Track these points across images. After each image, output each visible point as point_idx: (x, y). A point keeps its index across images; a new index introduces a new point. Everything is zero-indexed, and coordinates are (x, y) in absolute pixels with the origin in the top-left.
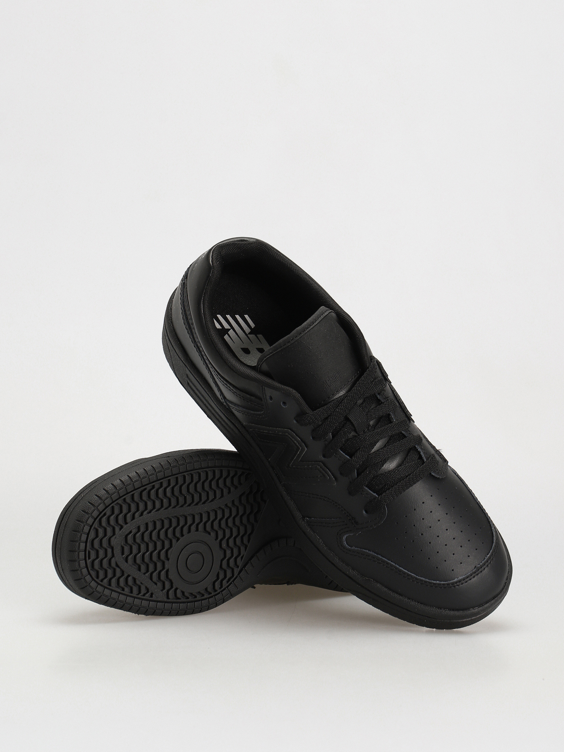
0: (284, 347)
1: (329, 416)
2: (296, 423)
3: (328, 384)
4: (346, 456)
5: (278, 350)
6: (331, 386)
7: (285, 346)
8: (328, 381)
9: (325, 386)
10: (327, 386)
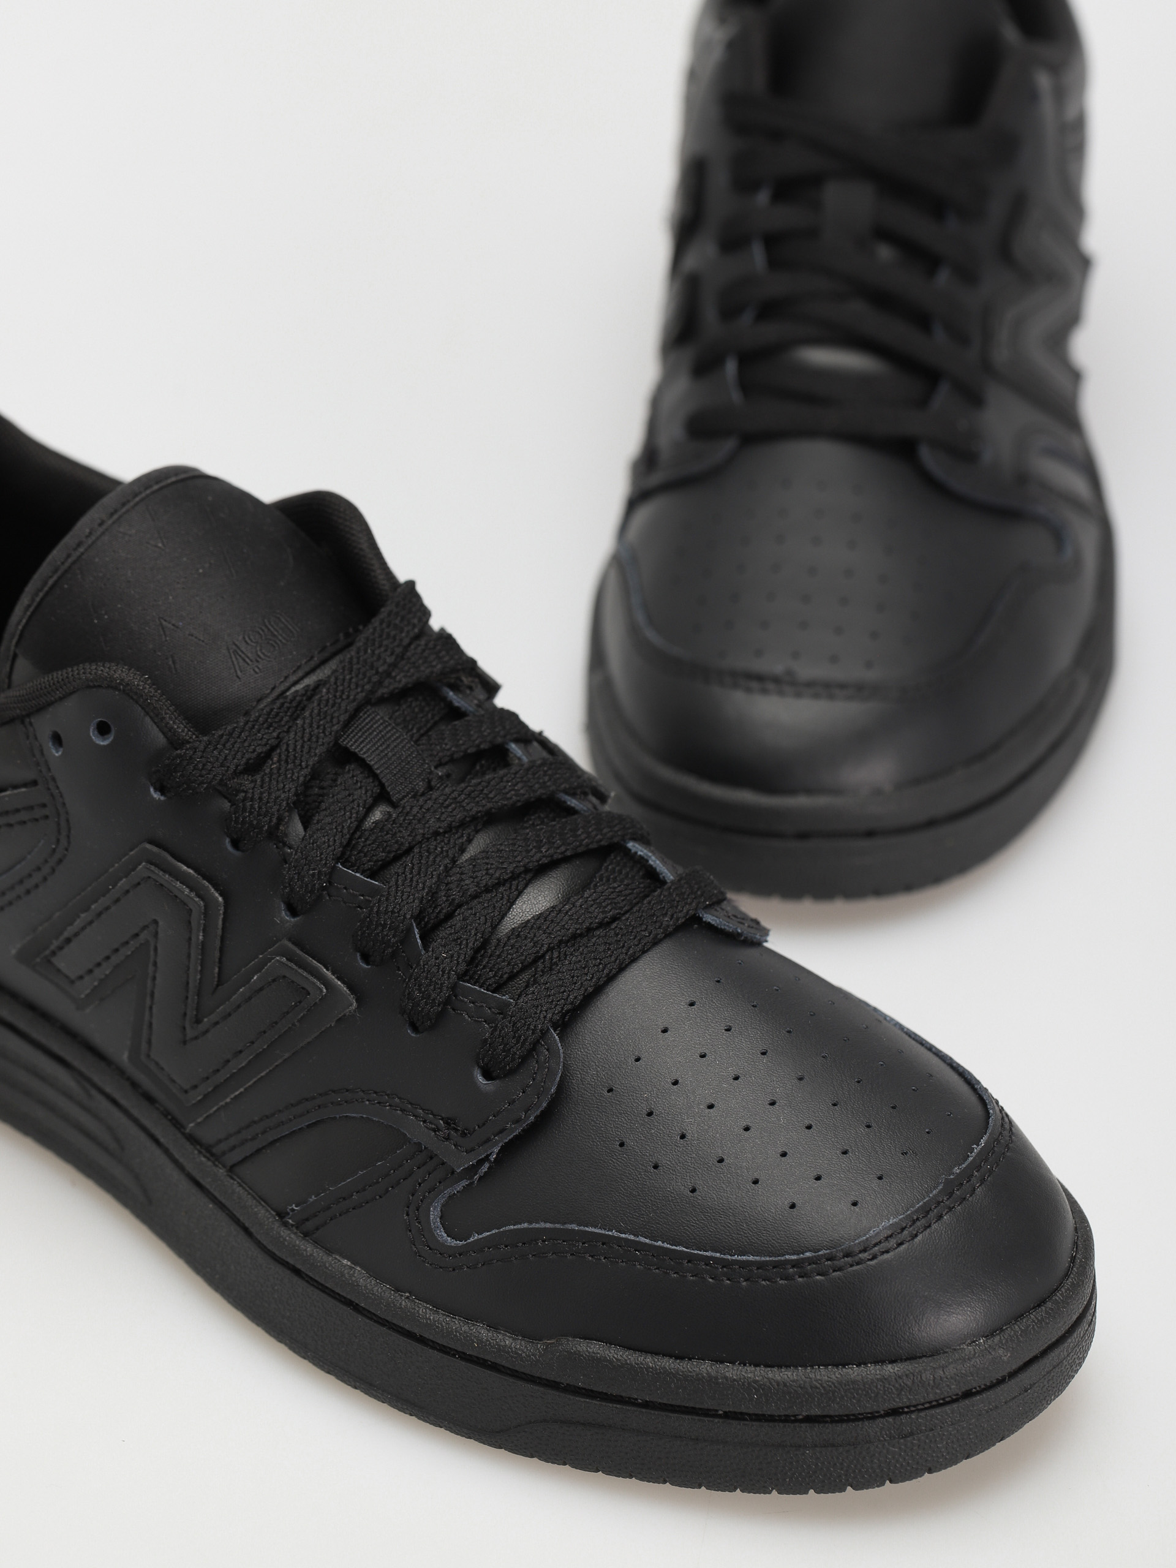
1: (273, 749)
3: (250, 655)
4: (366, 879)
8: (248, 645)
9: (238, 663)
10: (247, 660)
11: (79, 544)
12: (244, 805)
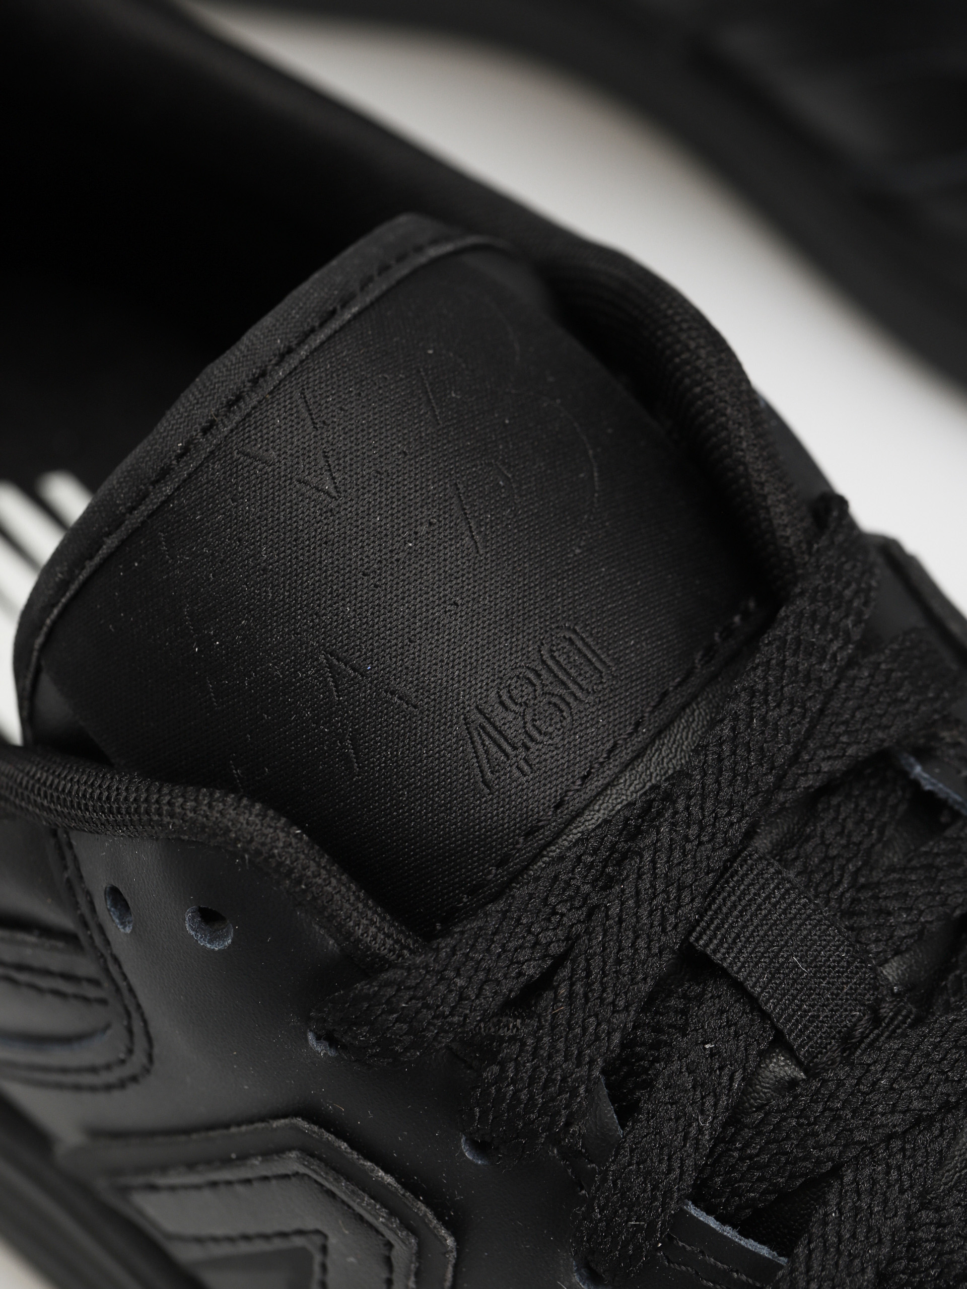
0: (138, 517)
1: (559, 961)
2: (332, 1053)
3: (510, 733)
4: (744, 1242)
5: (104, 551)
6: (532, 739)
7: (144, 509)
8: (506, 708)
9: (487, 752)
10: (505, 746)
11: (164, 473)
12: (498, 1090)
